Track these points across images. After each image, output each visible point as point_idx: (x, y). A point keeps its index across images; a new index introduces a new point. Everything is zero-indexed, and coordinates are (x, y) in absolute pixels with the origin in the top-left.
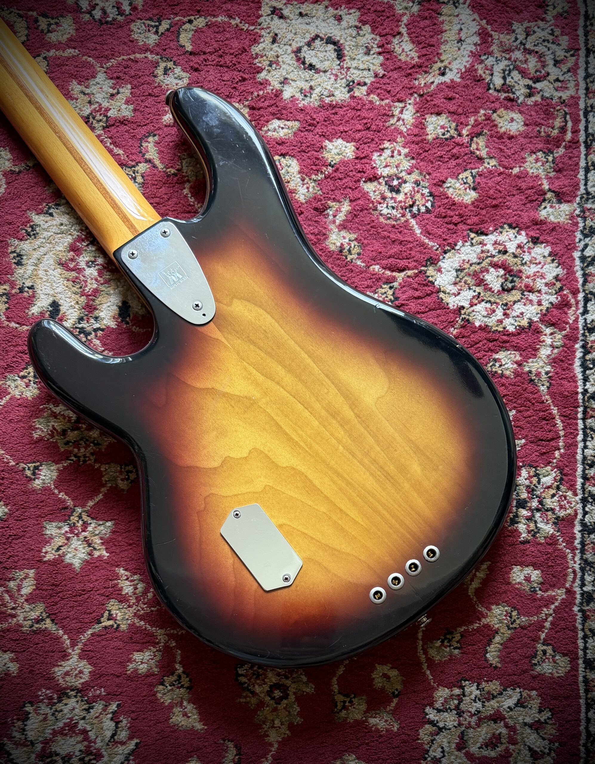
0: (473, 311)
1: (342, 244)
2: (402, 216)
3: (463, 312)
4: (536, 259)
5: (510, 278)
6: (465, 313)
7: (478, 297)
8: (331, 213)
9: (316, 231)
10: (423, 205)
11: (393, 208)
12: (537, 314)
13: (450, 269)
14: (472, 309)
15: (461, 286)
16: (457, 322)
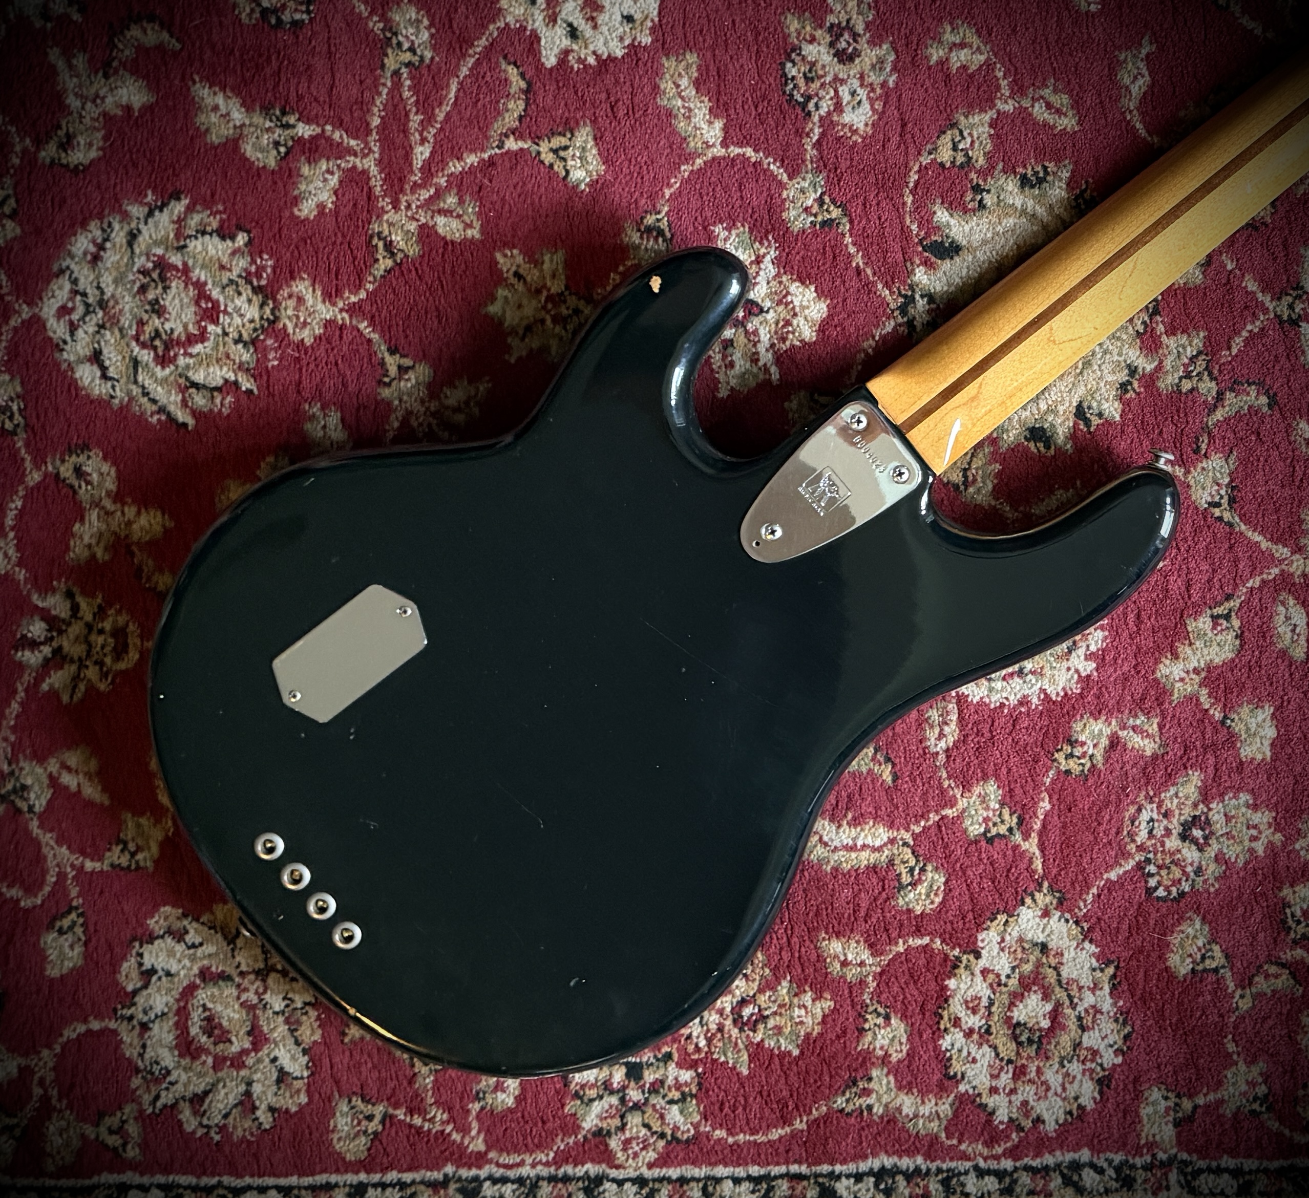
4: (1071, 1083)
12: (974, 1088)
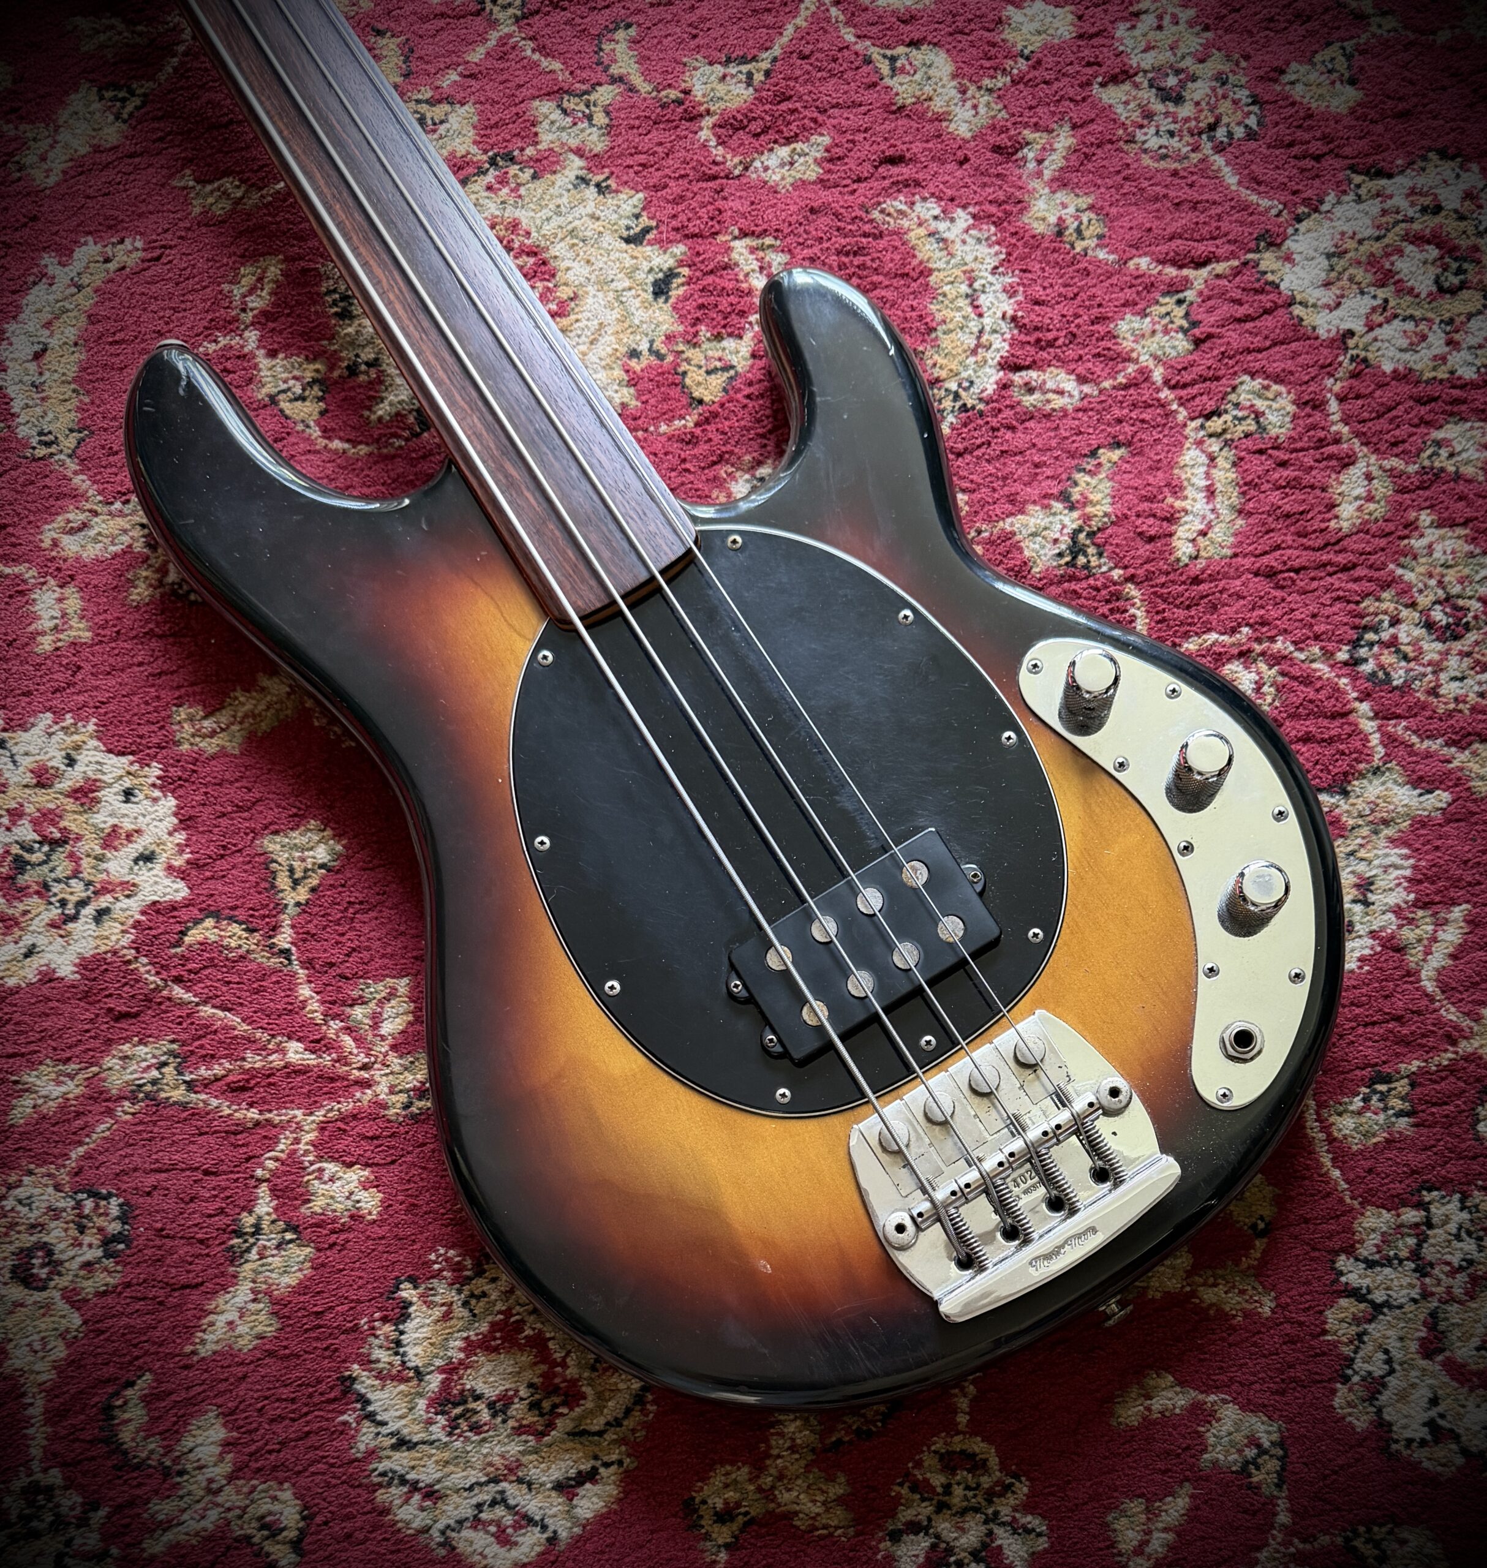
0: (1376, 340)
1: (1060, 218)
2: (1193, 151)
3: (1351, 343)
5: (1455, 265)
6: (1357, 346)
7: (1385, 309)
8: (1031, 155)
9: (1001, 196)
10: (1239, 124)
11: (1172, 134)
13: (1312, 253)
14: (1372, 335)
15: (1342, 288)
16: (1340, 364)
